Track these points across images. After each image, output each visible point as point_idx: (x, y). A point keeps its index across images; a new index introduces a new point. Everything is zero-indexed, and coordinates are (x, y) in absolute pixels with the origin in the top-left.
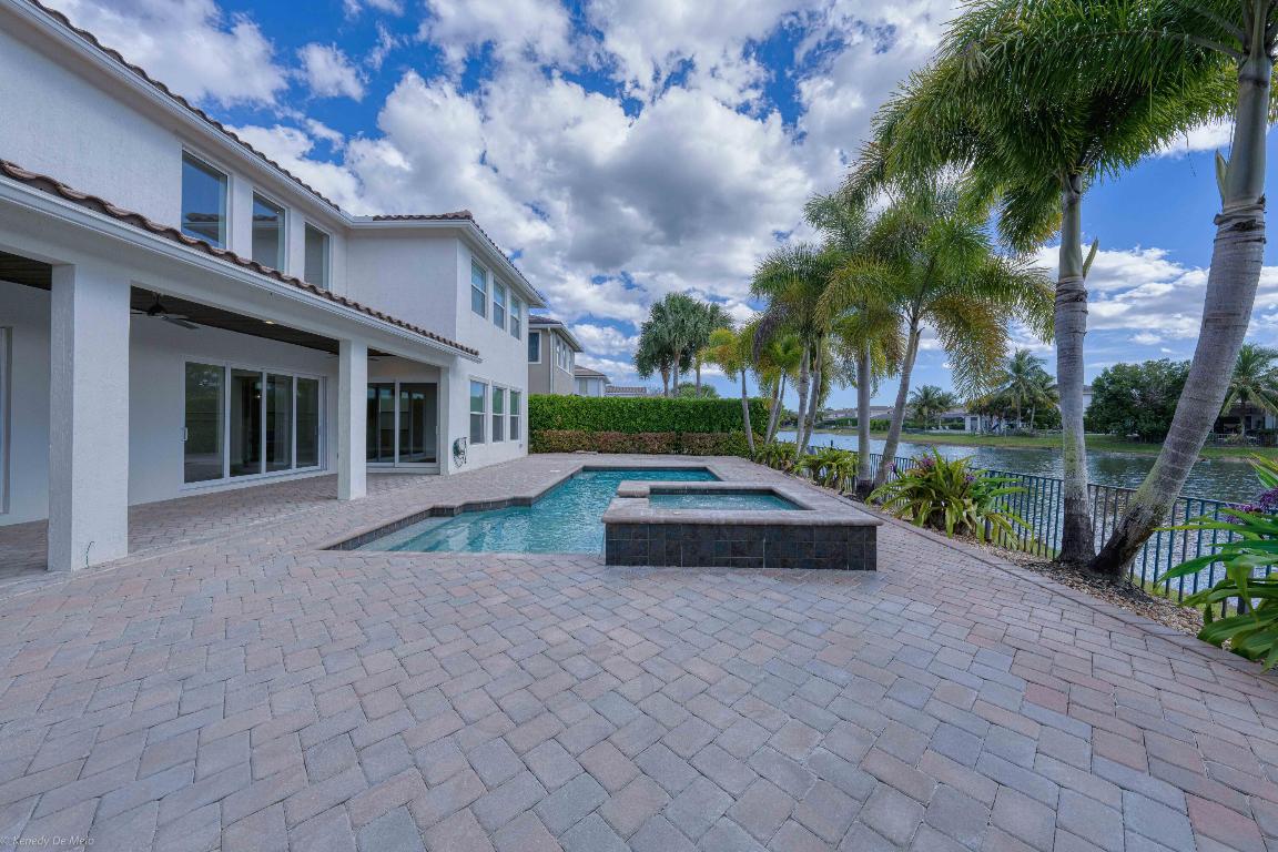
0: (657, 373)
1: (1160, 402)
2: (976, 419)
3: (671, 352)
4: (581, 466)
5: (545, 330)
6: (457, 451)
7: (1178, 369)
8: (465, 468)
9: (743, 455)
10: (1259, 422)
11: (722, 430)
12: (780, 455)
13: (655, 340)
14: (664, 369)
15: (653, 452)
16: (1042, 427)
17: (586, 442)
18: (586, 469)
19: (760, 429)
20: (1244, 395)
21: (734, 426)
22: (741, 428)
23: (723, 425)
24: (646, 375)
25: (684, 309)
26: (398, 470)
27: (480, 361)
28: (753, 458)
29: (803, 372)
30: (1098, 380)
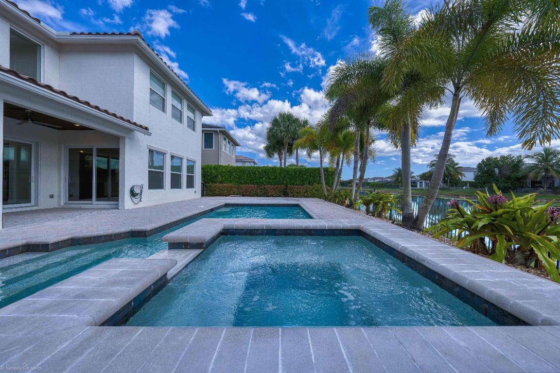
0: (276, 156)
1: (508, 174)
2: (422, 182)
3: (282, 144)
4: (224, 203)
5: (216, 132)
6: (133, 194)
7: (515, 159)
8: (141, 205)
9: (320, 198)
10: (551, 183)
11: (309, 184)
12: (342, 196)
13: (273, 136)
14: (280, 154)
15: (272, 196)
16: (452, 186)
17: (235, 190)
18: (227, 205)
19: (329, 184)
20: (547, 170)
21: (316, 182)
22: (320, 183)
23: (309, 182)
24: (271, 157)
25: (289, 120)
26: (96, 206)
27: (150, 134)
28: (326, 199)
29: (356, 148)
30: (480, 164)
